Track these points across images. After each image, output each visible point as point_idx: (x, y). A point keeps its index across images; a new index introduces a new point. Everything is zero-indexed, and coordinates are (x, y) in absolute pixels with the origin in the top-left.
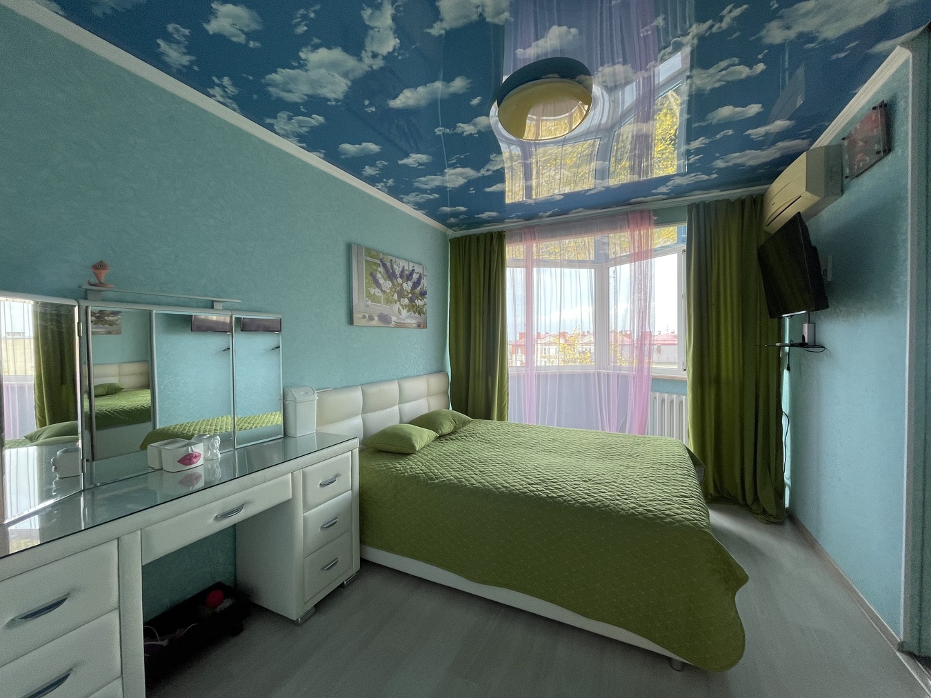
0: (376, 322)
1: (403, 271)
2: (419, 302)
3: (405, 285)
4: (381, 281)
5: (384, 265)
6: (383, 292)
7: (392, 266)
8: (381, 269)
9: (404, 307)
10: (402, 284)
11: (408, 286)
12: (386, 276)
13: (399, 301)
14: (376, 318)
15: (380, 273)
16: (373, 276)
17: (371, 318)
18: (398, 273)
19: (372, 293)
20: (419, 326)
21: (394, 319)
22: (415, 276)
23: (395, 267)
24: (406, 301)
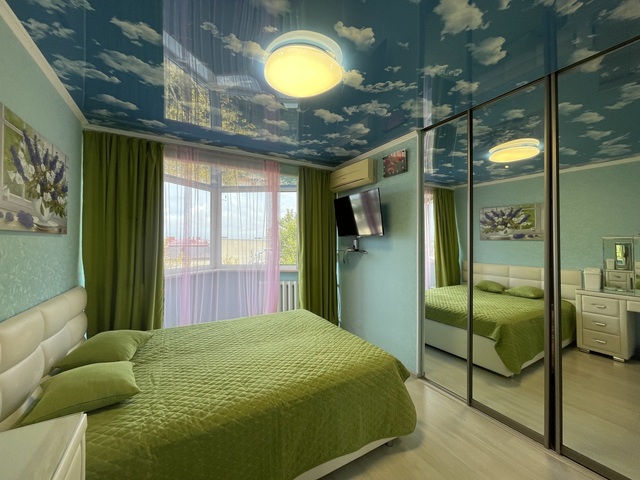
0: (14, 225)
1: (46, 155)
2: (61, 200)
3: (48, 174)
4: (23, 163)
5: (27, 141)
6: (25, 179)
7: (36, 145)
8: (23, 145)
9: (47, 204)
10: (45, 174)
11: (50, 177)
12: (29, 158)
13: (42, 196)
14: (16, 218)
15: (23, 150)
16: (13, 151)
17: (9, 219)
18: (41, 156)
19: (12, 178)
20: (60, 231)
21: (36, 220)
22: (58, 165)
23: (39, 147)
24: (48, 196)
